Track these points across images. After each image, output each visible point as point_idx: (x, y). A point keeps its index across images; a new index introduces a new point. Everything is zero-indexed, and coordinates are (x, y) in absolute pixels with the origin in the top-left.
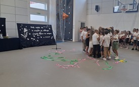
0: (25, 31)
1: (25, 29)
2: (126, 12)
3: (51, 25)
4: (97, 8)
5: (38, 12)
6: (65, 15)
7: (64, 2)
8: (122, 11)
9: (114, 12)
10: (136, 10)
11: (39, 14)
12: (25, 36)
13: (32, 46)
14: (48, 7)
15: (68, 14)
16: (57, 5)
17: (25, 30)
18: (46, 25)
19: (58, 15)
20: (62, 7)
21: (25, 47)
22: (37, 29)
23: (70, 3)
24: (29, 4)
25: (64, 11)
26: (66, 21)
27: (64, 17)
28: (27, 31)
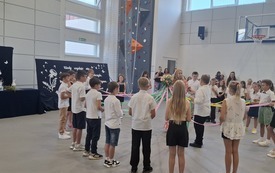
0: (51, 76)
1: (51, 71)
2: (263, 42)
3: (106, 65)
4: (202, 32)
5: (82, 37)
6: (136, 44)
7: (134, 18)
8: (255, 39)
9: (237, 42)
11: (83, 40)
12: (52, 87)
14: (103, 27)
15: (142, 43)
16: (121, 23)
17: (53, 74)
18: (95, 65)
19: (121, 44)
20: (130, 27)
23: (148, 21)
24: (64, 19)
25: (133, 37)
26: (139, 57)
27: (134, 48)
28: (56, 74)
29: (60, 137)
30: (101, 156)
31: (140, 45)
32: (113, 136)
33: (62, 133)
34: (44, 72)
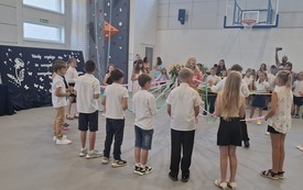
0: (17, 66)
1: (17, 61)
2: (254, 27)
3: (81, 52)
4: (182, 16)
5: (43, 17)
6: (109, 27)
8: (245, 25)
9: (225, 27)
10: (274, 24)
11: (45, 22)
12: (20, 80)
13: (36, 105)
15: (117, 27)
17: (19, 64)
18: (69, 52)
19: (91, 27)
20: (101, 7)
21: (20, 109)
22: (47, 62)
25: (106, 19)
26: (113, 44)
27: (107, 32)
28: (23, 65)
29: (58, 142)
30: (125, 162)
31: (115, 30)
32: (147, 138)
33: (60, 138)
34: (8, 62)
